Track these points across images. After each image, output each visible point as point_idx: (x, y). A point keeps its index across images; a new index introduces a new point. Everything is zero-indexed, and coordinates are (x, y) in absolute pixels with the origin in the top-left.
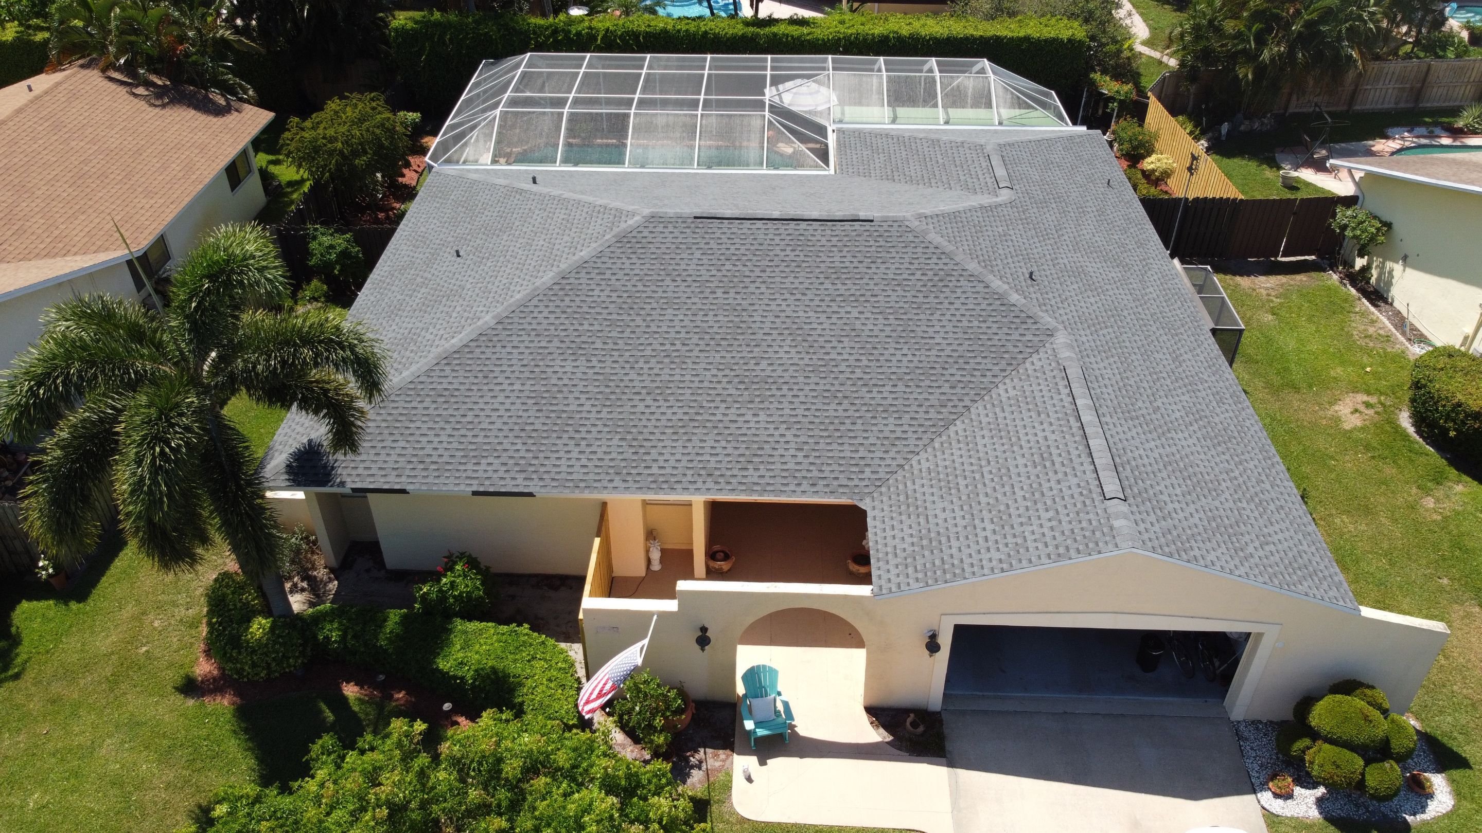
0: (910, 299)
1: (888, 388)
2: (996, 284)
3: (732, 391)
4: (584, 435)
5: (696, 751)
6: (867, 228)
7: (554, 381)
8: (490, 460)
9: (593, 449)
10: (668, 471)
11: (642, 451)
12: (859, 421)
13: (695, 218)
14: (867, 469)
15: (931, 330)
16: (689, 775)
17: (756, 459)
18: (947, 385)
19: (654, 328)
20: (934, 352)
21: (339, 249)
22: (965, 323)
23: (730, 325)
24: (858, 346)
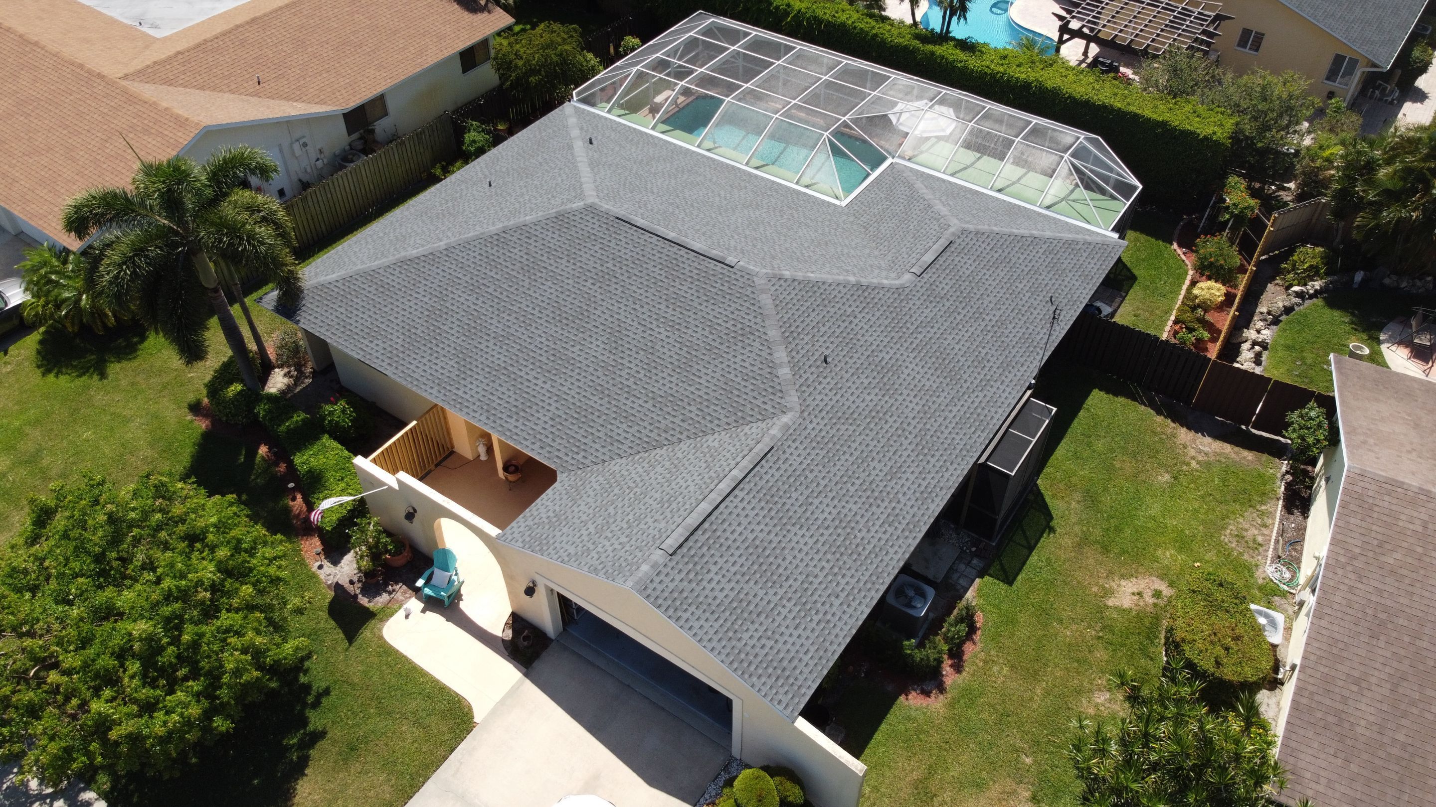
0: (709, 341)
1: (641, 402)
2: (781, 355)
3: (544, 359)
4: (439, 350)
6: (725, 272)
7: (448, 305)
8: (379, 342)
9: (438, 361)
11: (463, 376)
12: (604, 417)
13: (617, 218)
14: (582, 453)
15: (704, 370)
16: (380, 595)
17: (522, 414)
18: (681, 417)
19: (531, 292)
20: (692, 389)
21: (478, 145)
22: (732, 376)
23: (578, 310)
24: (646, 361)
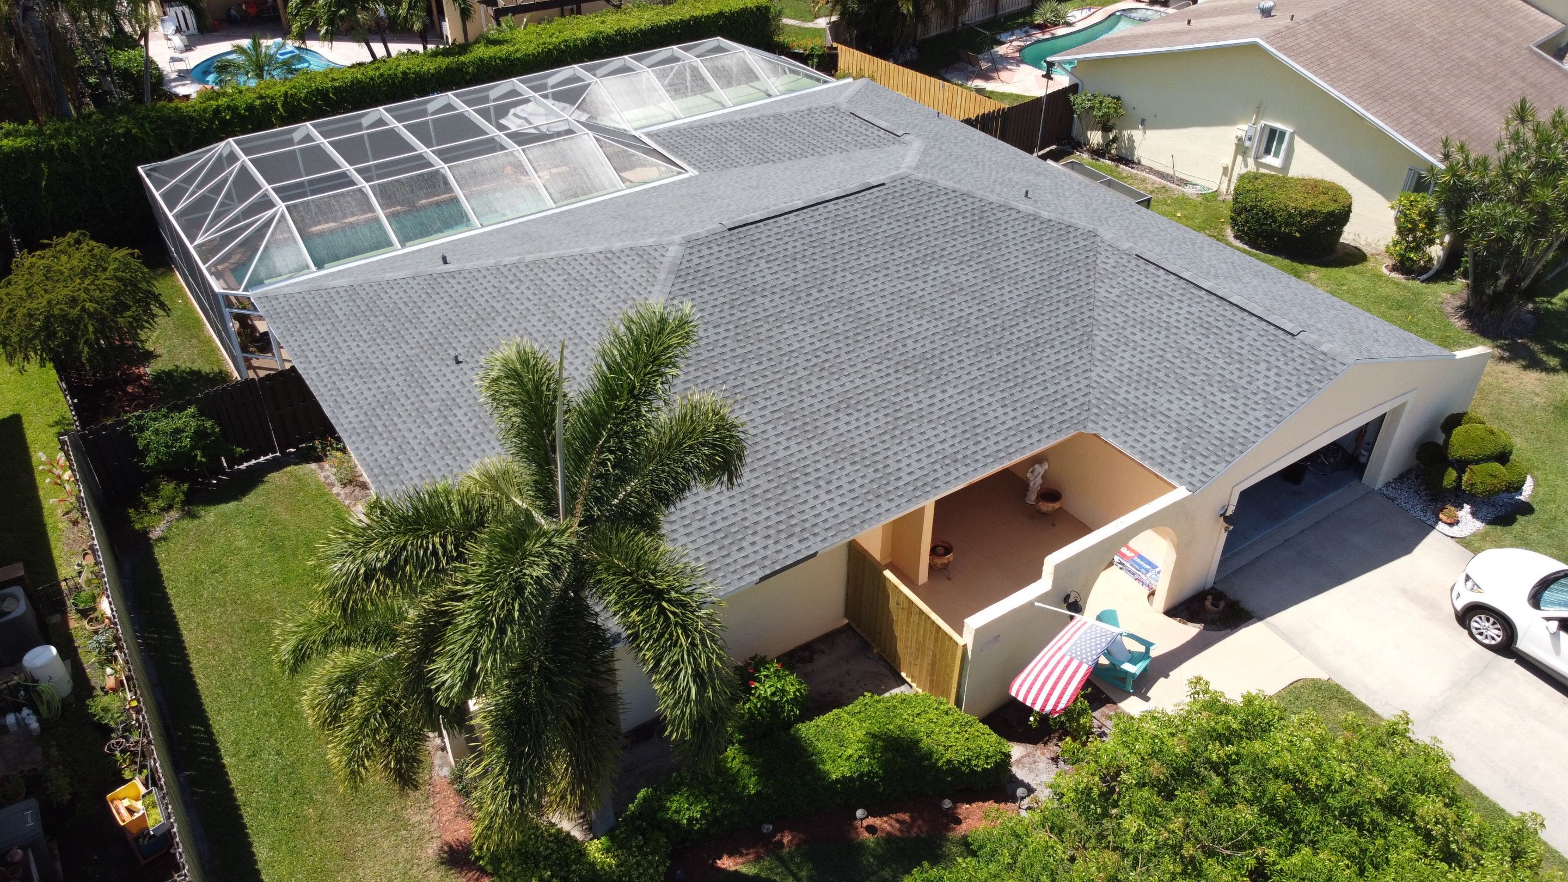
0: (973, 243)
1: (1023, 325)
3: (906, 379)
4: (815, 475)
6: (886, 191)
9: (836, 484)
10: (919, 474)
12: (1026, 362)
13: (730, 229)
14: (1067, 400)
15: (1010, 263)
17: (979, 430)
18: (1061, 305)
19: (786, 348)
20: (1029, 281)
22: (1030, 249)
23: (851, 319)
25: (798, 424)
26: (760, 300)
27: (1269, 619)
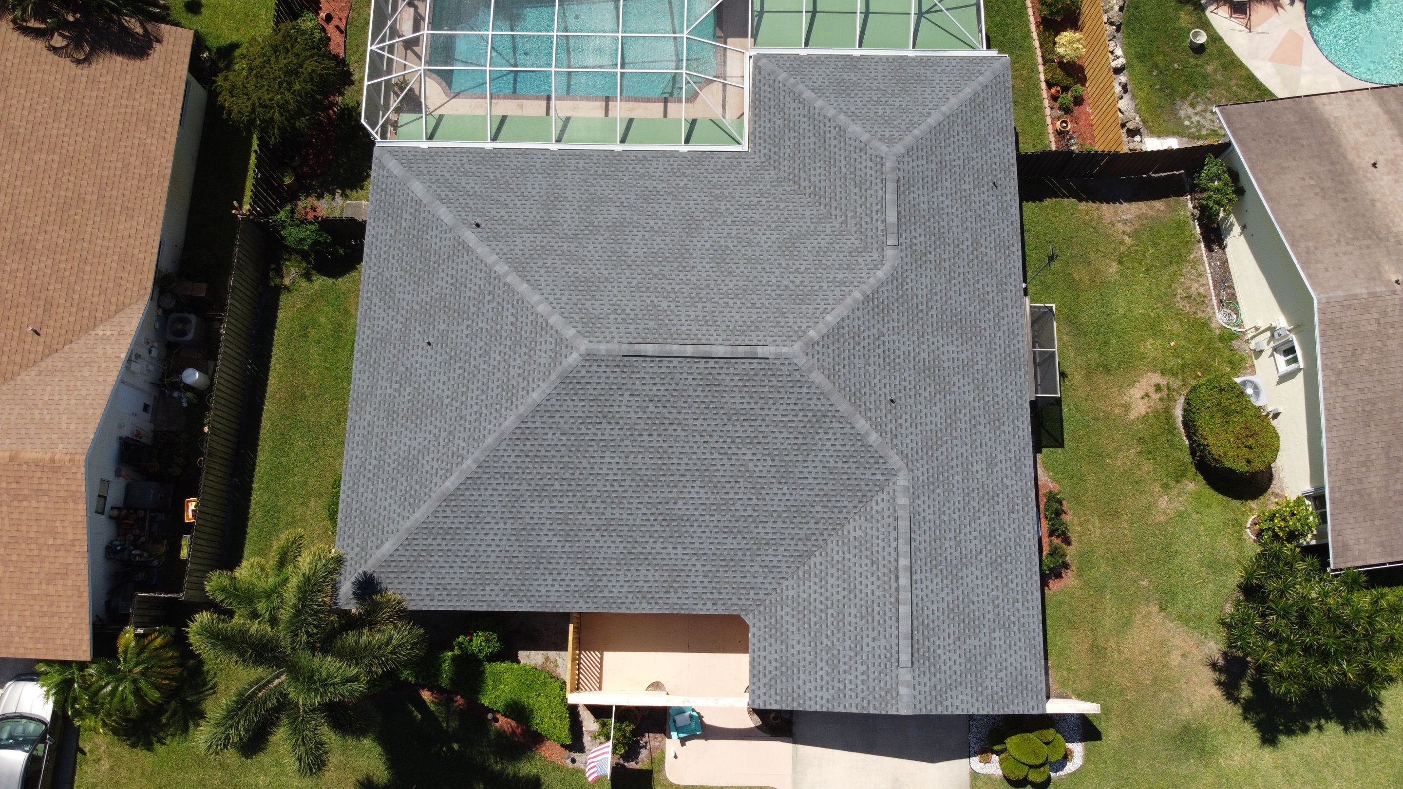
0: (792, 441)
1: (770, 524)
2: (862, 424)
3: (657, 528)
4: (554, 566)
5: (644, 736)
6: (763, 366)
7: (528, 520)
8: (492, 586)
9: (562, 577)
10: (616, 594)
11: (596, 578)
12: (748, 553)
13: (622, 356)
14: (752, 592)
15: (806, 470)
16: (639, 753)
17: (675, 585)
18: (813, 521)
19: (597, 471)
20: (806, 492)
22: (832, 464)
23: (654, 467)
24: (750, 486)
25: (568, 528)
26: (605, 425)
27: (800, 747)
